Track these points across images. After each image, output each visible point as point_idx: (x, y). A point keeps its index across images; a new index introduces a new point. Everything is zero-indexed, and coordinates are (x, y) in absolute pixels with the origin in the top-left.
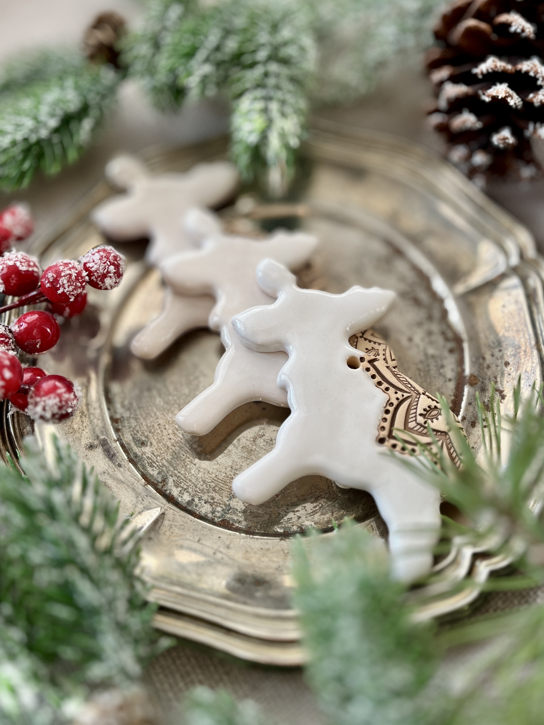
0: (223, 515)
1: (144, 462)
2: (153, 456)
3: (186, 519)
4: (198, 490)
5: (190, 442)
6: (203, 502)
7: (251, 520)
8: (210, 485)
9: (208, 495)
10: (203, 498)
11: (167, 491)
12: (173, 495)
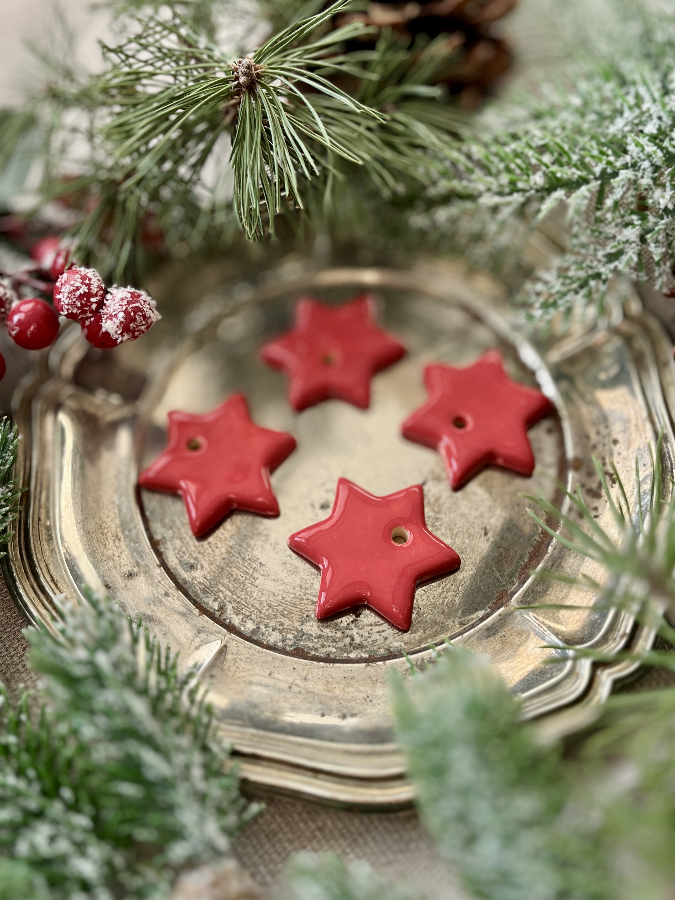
0: (295, 643)
1: (195, 588)
2: (205, 580)
3: (253, 651)
4: (263, 616)
5: (249, 561)
6: (270, 630)
7: (329, 646)
8: (276, 609)
9: (276, 622)
10: (270, 625)
11: (226, 619)
12: (233, 624)
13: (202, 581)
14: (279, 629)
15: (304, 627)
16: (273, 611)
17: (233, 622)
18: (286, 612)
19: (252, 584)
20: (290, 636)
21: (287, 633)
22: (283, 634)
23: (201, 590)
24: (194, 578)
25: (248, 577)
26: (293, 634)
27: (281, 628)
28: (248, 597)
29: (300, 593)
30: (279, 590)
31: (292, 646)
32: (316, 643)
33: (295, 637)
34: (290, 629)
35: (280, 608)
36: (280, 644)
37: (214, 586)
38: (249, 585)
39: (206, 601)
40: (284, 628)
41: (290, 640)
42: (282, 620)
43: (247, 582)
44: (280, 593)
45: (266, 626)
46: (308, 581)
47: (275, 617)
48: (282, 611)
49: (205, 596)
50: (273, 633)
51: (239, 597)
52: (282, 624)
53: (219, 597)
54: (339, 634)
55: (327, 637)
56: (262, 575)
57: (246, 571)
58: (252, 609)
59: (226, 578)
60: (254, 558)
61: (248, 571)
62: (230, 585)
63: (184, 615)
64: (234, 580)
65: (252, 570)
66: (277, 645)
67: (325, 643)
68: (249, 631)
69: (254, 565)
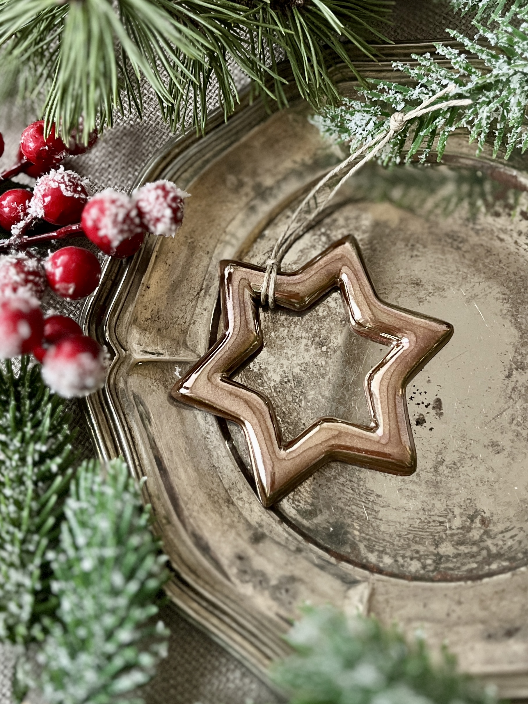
0: (436, 567)
1: (321, 535)
4: (397, 548)
5: (364, 495)
7: (469, 563)
8: (407, 538)
9: (411, 551)
10: (407, 555)
11: (363, 559)
12: (371, 563)
14: (416, 558)
15: (439, 550)
16: (405, 540)
17: (370, 560)
18: (418, 539)
19: (376, 518)
20: (429, 562)
21: (426, 559)
22: (422, 561)
24: (317, 525)
25: (369, 512)
26: (431, 559)
27: (418, 555)
28: (377, 533)
29: (425, 516)
30: (404, 518)
31: (433, 571)
32: (456, 562)
33: (434, 561)
34: (427, 555)
35: (410, 536)
36: (422, 572)
38: (373, 520)
40: (421, 556)
41: (430, 565)
42: (416, 547)
43: (371, 516)
44: (406, 520)
45: (403, 557)
46: (429, 503)
47: (409, 546)
48: (413, 539)
50: (412, 562)
51: (367, 534)
52: (417, 552)
53: (348, 538)
54: (475, 549)
55: (465, 554)
56: (382, 507)
57: (365, 507)
58: (385, 543)
59: (349, 518)
60: (369, 492)
61: (367, 506)
62: (355, 524)
63: (322, 567)
65: (370, 503)
66: (420, 574)
67: (465, 561)
68: (389, 566)
69: (371, 498)
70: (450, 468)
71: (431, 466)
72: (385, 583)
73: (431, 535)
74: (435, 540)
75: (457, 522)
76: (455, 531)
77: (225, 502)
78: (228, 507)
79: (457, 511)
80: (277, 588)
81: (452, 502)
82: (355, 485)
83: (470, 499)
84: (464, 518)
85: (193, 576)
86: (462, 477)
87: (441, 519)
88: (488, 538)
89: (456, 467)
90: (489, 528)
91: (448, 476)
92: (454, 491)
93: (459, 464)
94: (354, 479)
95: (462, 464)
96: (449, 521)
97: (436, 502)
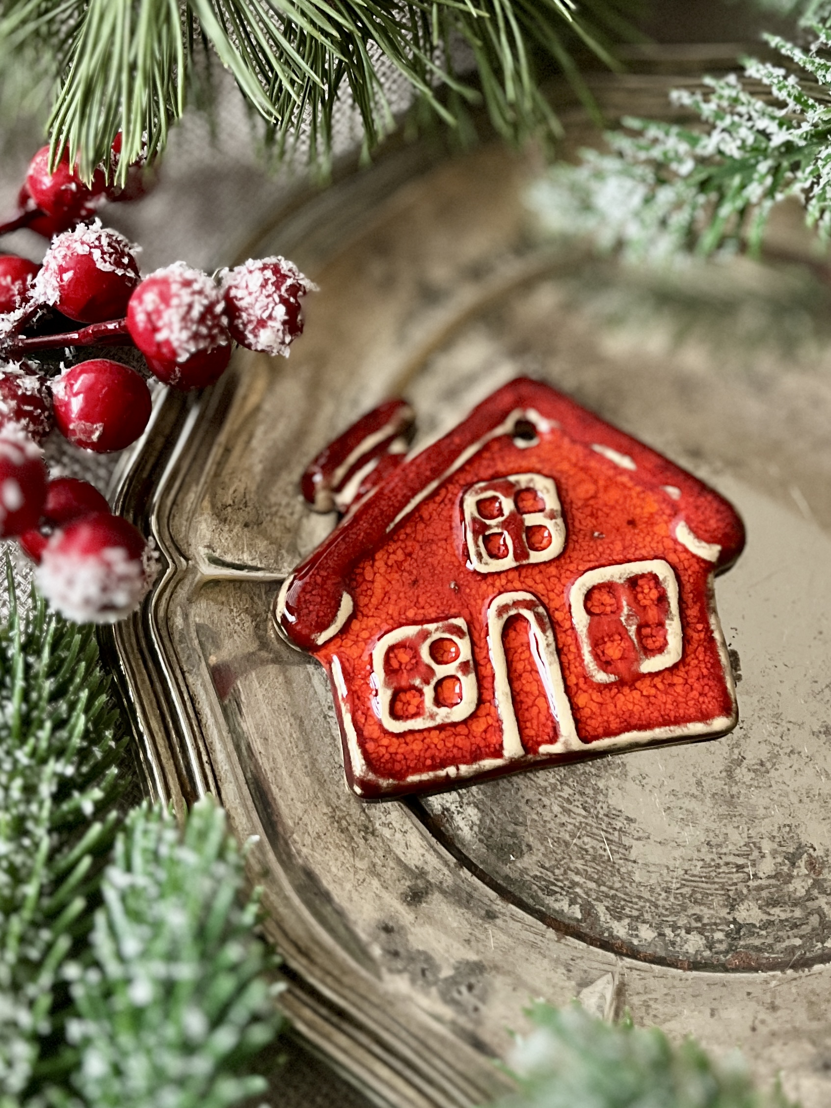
0: (730, 945)
1: (531, 889)
2: (542, 870)
4: (664, 912)
5: (606, 819)
6: (683, 932)
7: (788, 937)
8: (681, 893)
9: (687, 916)
10: (680, 924)
11: (603, 933)
12: (618, 938)
13: (539, 874)
14: (697, 928)
15: (736, 914)
16: (676, 898)
17: (615, 933)
18: (699, 896)
19: (626, 859)
20: (719, 935)
21: (713, 931)
22: (706, 934)
23: (543, 890)
24: (524, 871)
25: (614, 848)
26: (722, 930)
27: (699, 925)
28: (627, 885)
29: (711, 856)
30: (675, 859)
31: (727, 952)
32: (767, 936)
33: (728, 935)
34: (715, 924)
35: (686, 891)
36: (707, 953)
37: (561, 878)
38: (622, 861)
39: (557, 908)
40: (704, 925)
41: (721, 942)
42: (697, 910)
43: (617, 856)
44: (678, 863)
45: (675, 927)
46: (717, 832)
47: (685, 909)
48: (691, 896)
49: (553, 898)
50: (688, 936)
51: (611, 888)
52: (699, 919)
53: (577, 895)
54: (798, 913)
55: (781, 921)
56: (637, 839)
57: (607, 839)
58: (641, 903)
59: (578, 858)
60: (614, 812)
61: (610, 837)
62: (589, 869)
63: (532, 946)
64: (594, 859)
65: (616, 833)
66: (703, 957)
67: (780, 933)
68: (650, 943)
69: (619, 825)
70: (755, 771)
71: (722, 768)
72: (643, 974)
73: (723, 889)
74: (729, 896)
75: (767, 867)
76: (764, 882)
77: (359, 831)
78: (366, 840)
79: (767, 847)
80: (453, 982)
81: (758, 829)
82: (589, 800)
83: (788, 826)
84: (779, 859)
85: (304, 961)
86: (774, 788)
87: (740, 861)
88: (819, 893)
89: (763, 769)
90: (821, 877)
91: (751, 786)
92: (761, 812)
93: (769, 765)
94: (588, 791)
95: (774, 764)
96: (754, 865)
97: (730, 830)
